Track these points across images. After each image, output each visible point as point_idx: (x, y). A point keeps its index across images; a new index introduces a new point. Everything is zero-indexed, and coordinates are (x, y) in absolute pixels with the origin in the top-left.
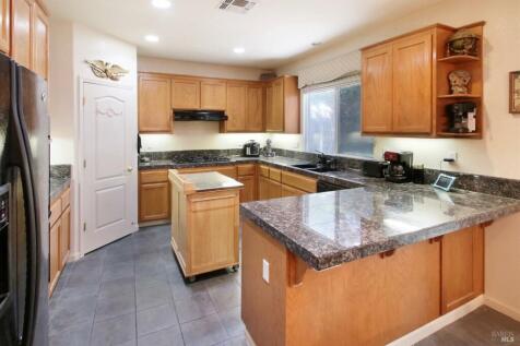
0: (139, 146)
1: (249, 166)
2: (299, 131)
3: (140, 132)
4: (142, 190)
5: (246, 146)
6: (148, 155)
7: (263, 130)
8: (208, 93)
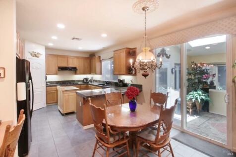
0: (46, 79)
1: (85, 85)
2: (101, 74)
3: (46, 74)
4: (47, 93)
5: (84, 79)
6: (49, 82)
7: (90, 74)
8: (70, 61)
